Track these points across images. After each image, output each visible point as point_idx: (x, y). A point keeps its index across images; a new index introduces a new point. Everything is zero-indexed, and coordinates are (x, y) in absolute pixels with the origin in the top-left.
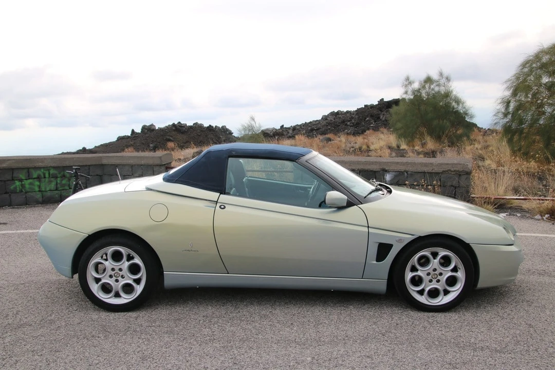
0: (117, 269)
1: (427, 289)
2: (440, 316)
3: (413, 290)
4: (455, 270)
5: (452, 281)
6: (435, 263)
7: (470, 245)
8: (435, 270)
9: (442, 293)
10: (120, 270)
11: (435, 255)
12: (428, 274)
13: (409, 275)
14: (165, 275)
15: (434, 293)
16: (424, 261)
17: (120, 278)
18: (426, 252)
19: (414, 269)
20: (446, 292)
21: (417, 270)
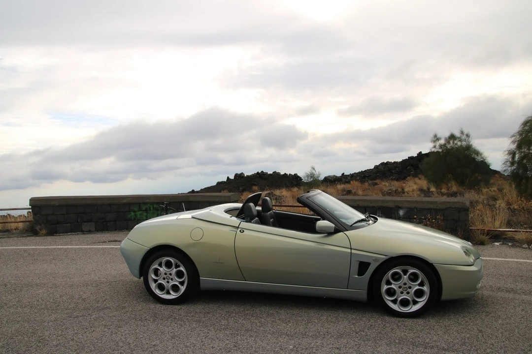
0: (168, 273)
1: (399, 299)
2: (409, 322)
3: (388, 300)
4: (422, 284)
5: (419, 294)
6: (405, 278)
7: (433, 266)
8: (405, 284)
9: (411, 303)
10: (171, 274)
11: (405, 272)
12: (400, 287)
13: (385, 287)
14: (201, 280)
15: (405, 303)
16: (396, 277)
17: (170, 281)
18: (397, 270)
19: (388, 283)
20: (415, 303)
21: (391, 284)
